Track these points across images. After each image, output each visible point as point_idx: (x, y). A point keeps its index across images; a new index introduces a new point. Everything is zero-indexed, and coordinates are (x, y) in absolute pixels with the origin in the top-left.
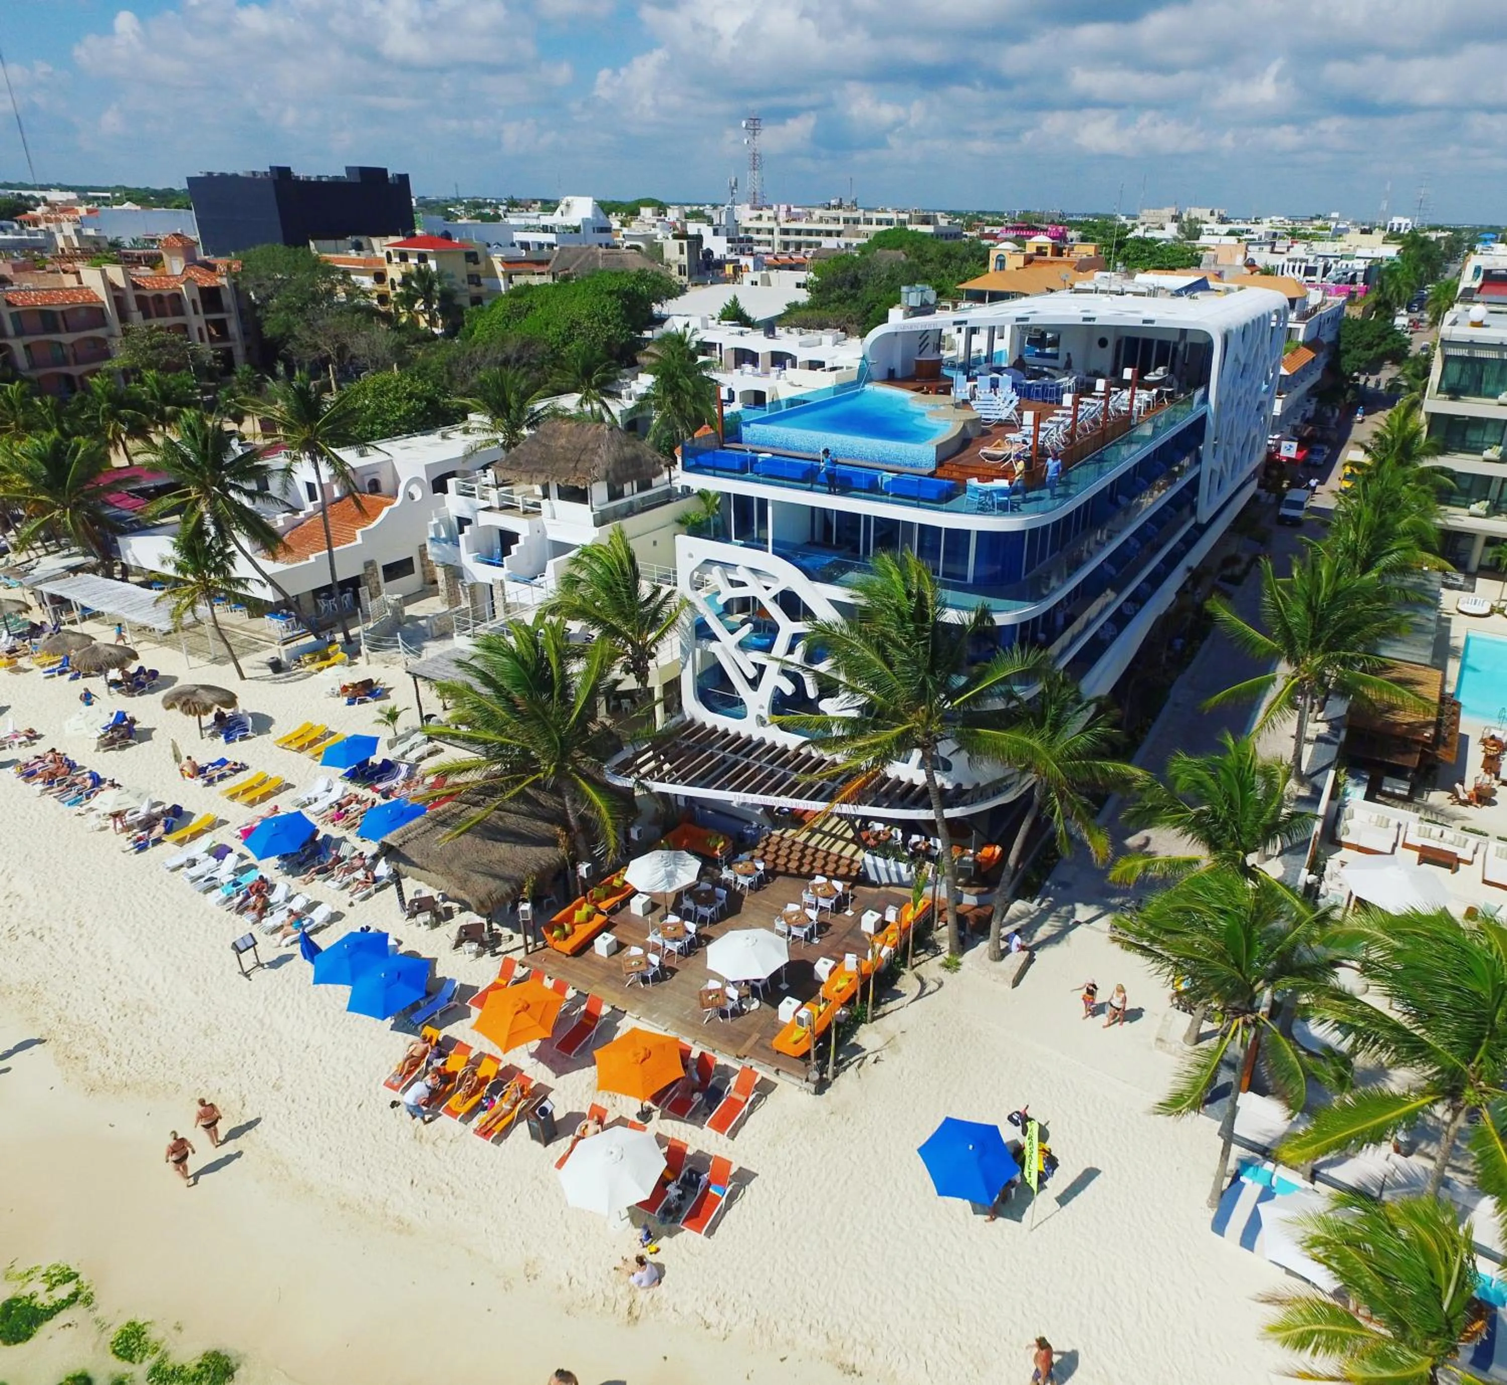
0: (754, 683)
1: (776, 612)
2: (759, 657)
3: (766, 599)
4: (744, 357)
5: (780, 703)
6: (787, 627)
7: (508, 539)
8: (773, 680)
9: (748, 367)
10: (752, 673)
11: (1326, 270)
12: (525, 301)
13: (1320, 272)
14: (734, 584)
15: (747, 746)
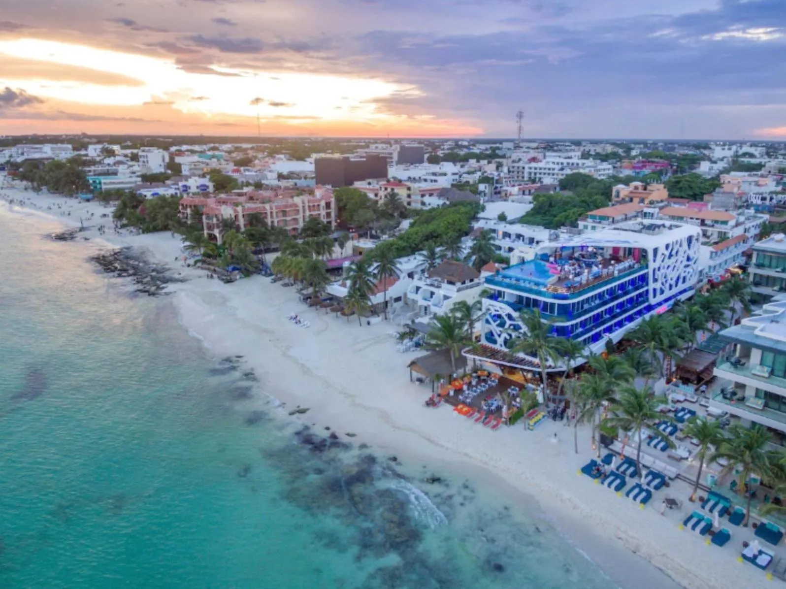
0: (499, 336)
1: (506, 319)
2: (501, 329)
3: (504, 315)
4: (506, 235)
5: (506, 342)
6: (508, 322)
7: (432, 294)
8: (504, 335)
9: (507, 239)
10: (499, 333)
11: (771, 199)
12: (433, 213)
13: (768, 199)
14: (496, 311)
15: (498, 352)
